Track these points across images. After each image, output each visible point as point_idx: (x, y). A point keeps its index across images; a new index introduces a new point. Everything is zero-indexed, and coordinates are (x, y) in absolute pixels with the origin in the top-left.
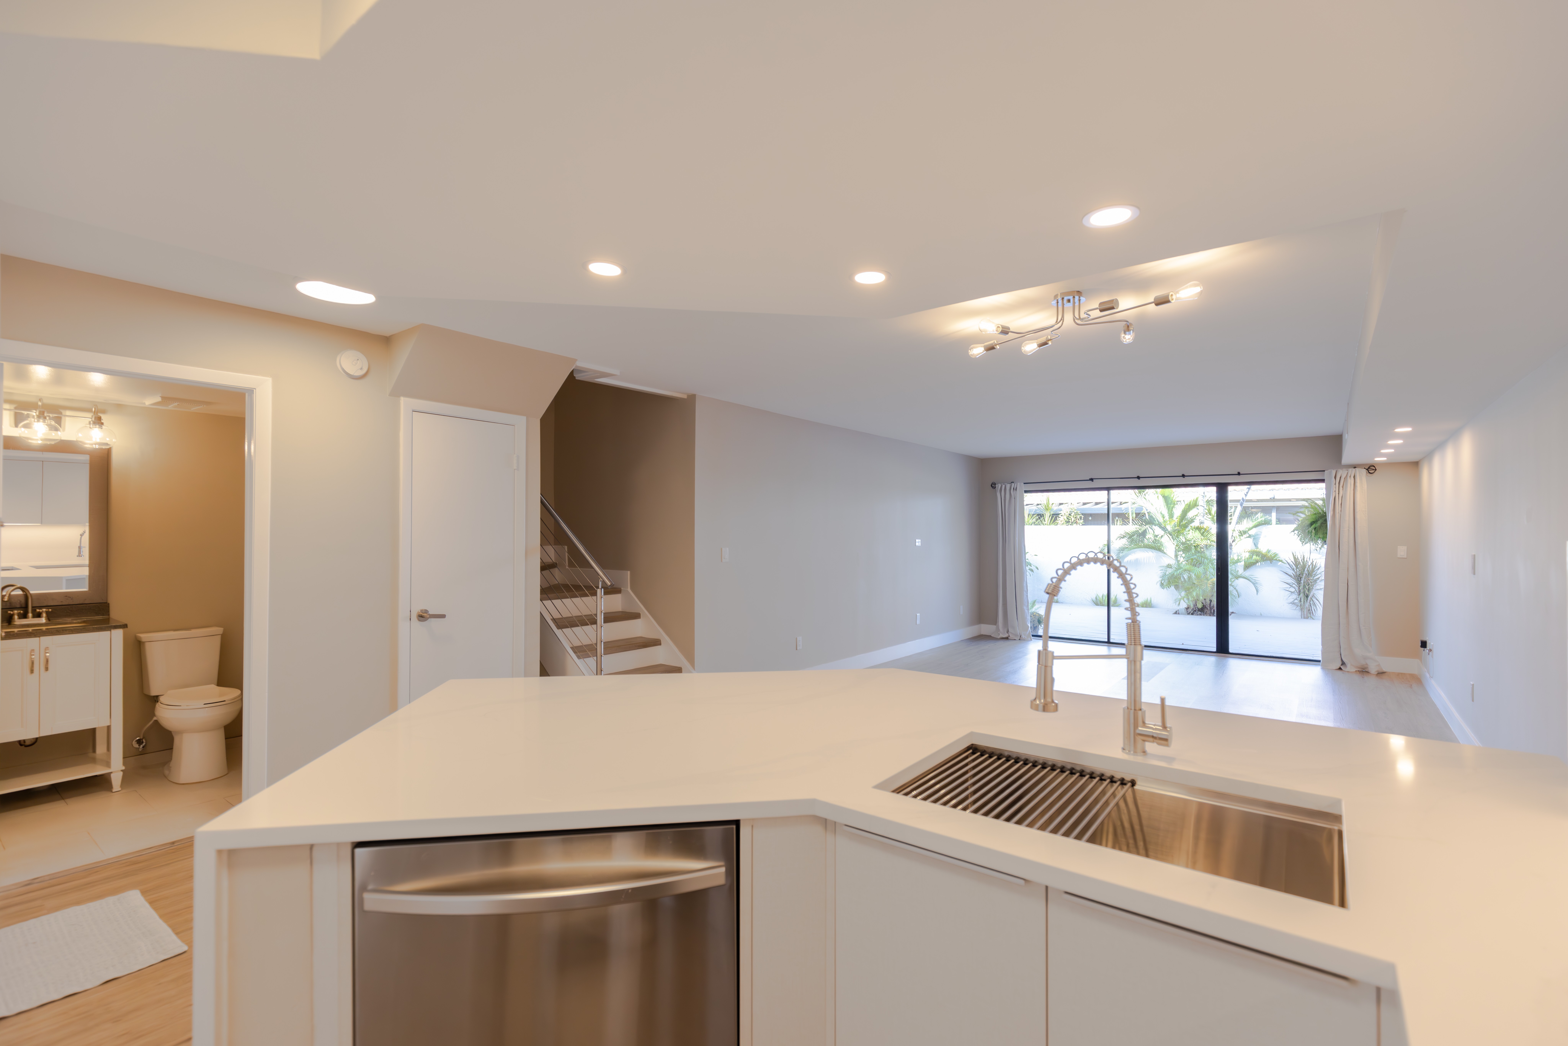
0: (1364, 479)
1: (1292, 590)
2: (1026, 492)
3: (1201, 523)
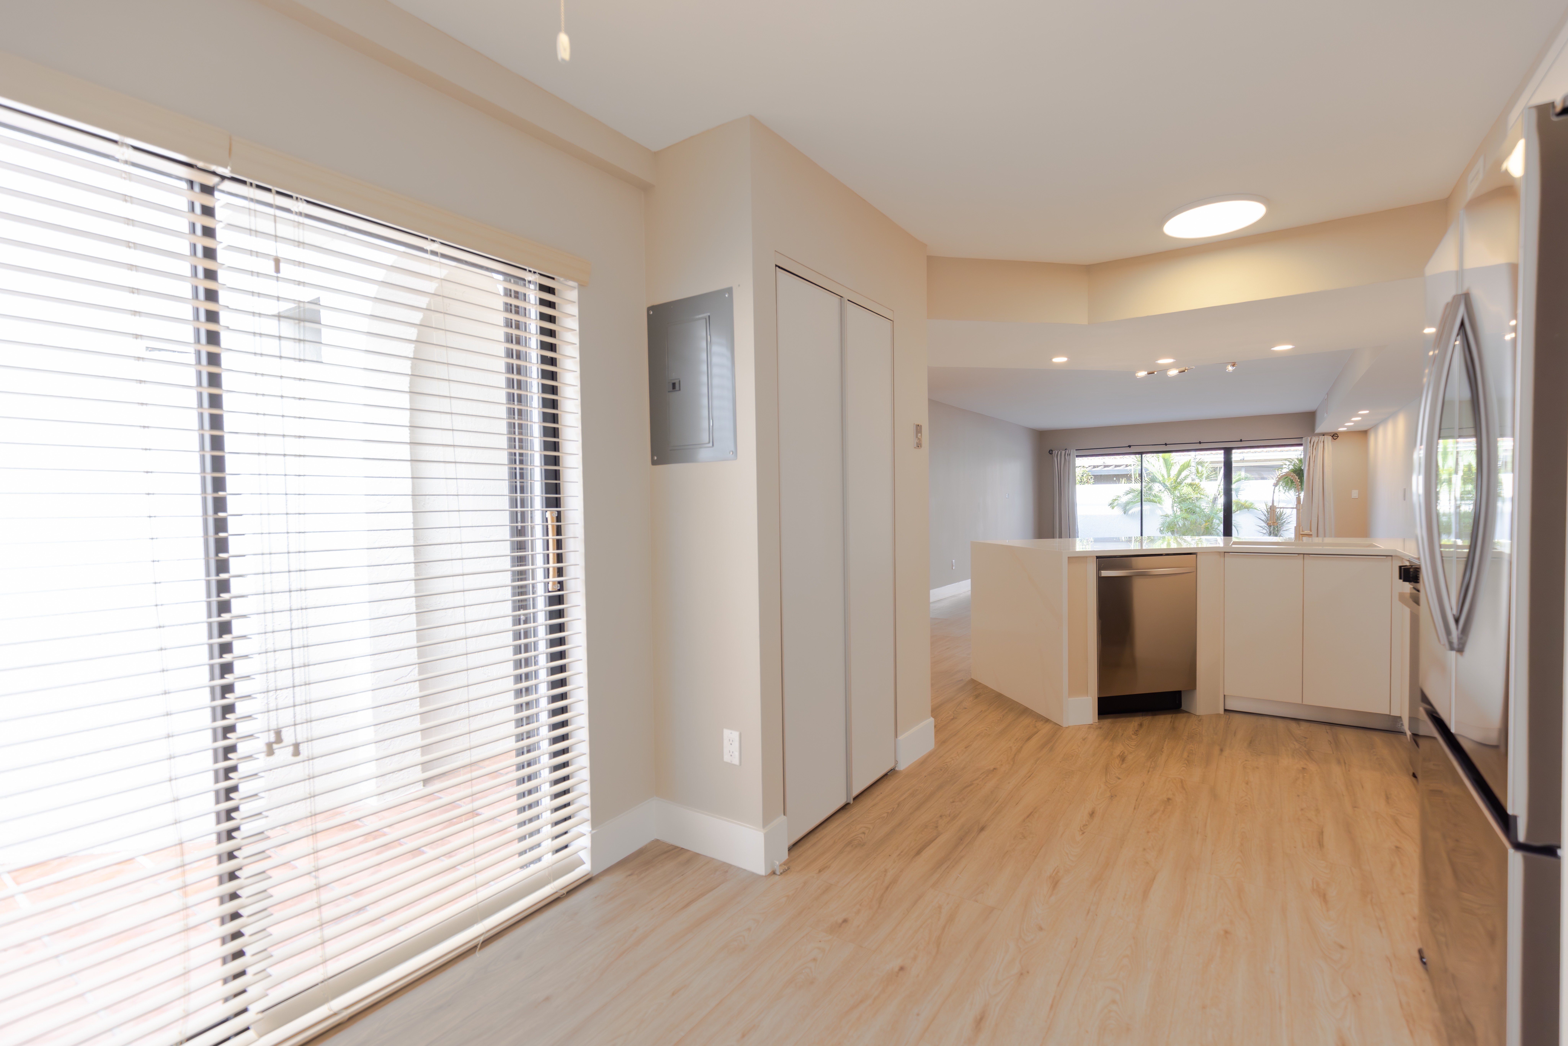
0: (1330, 443)
1: (1265, 531)
2: (1077, 456)
3: (1193, 480)
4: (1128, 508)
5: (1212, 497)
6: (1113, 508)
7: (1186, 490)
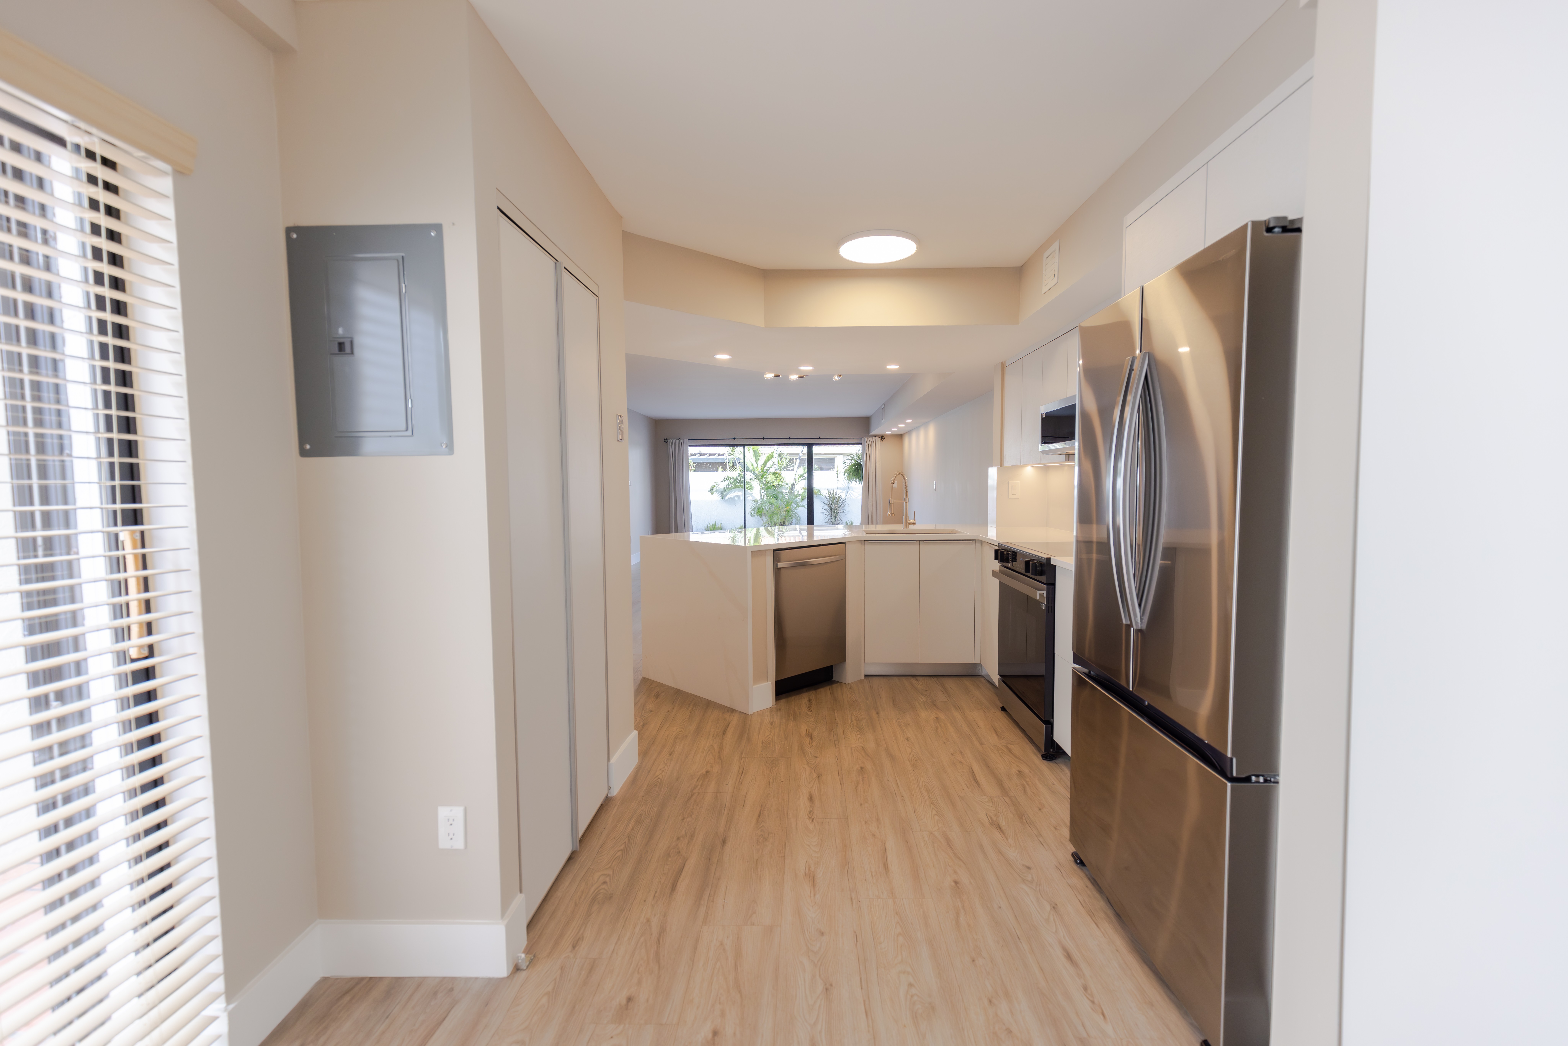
0: (880, 443)
1: (828, 513)
2: (690, 446)
3: (776, 470)
4: (725, 493)
5: (790, 485)
6: (712, 494)
7: (771, 478)
